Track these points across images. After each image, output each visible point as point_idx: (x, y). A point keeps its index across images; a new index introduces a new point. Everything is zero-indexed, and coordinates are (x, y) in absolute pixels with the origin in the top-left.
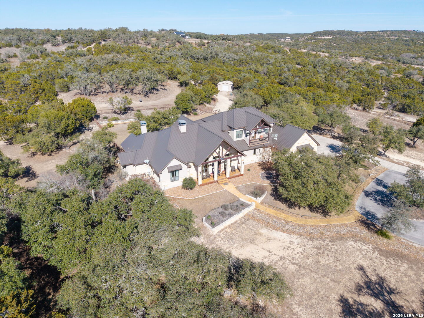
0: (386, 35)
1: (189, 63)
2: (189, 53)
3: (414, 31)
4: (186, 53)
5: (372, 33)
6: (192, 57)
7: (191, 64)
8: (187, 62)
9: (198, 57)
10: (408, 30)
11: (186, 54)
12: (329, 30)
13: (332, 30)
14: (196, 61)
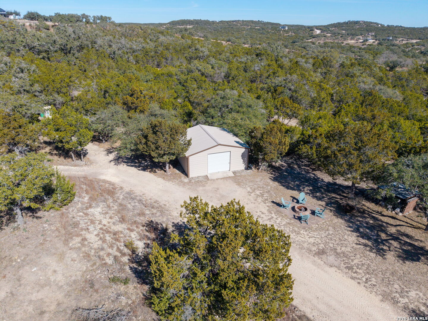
0: (239, 25)
1: (23, 65)
2: (19, 38)
3: (259, 21)
4: (11, 38)
5: (227, 22)
6: (30, 49)
7: (33, 67)
8: (16, 60)
9: (46, 48)
10: (254, 20)
11: (13, 42)
12: (186, 19)
13: (189, 19)
14: (43, 58)
